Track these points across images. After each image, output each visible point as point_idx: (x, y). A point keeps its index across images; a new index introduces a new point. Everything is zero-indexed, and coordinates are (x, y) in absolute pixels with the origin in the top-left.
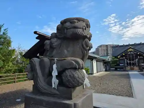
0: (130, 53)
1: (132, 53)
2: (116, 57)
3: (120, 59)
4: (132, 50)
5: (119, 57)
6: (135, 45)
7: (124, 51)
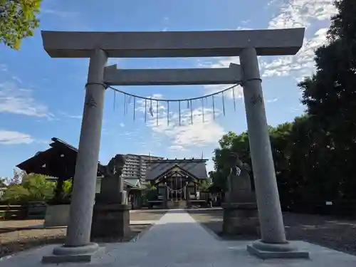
0: (175, 175)
1: (178, 175)
2: (153, 182)
3: (160, 185)
4: (179, 170)
5: (157, 181)
6: (184, 161)
7: (167, 171)
